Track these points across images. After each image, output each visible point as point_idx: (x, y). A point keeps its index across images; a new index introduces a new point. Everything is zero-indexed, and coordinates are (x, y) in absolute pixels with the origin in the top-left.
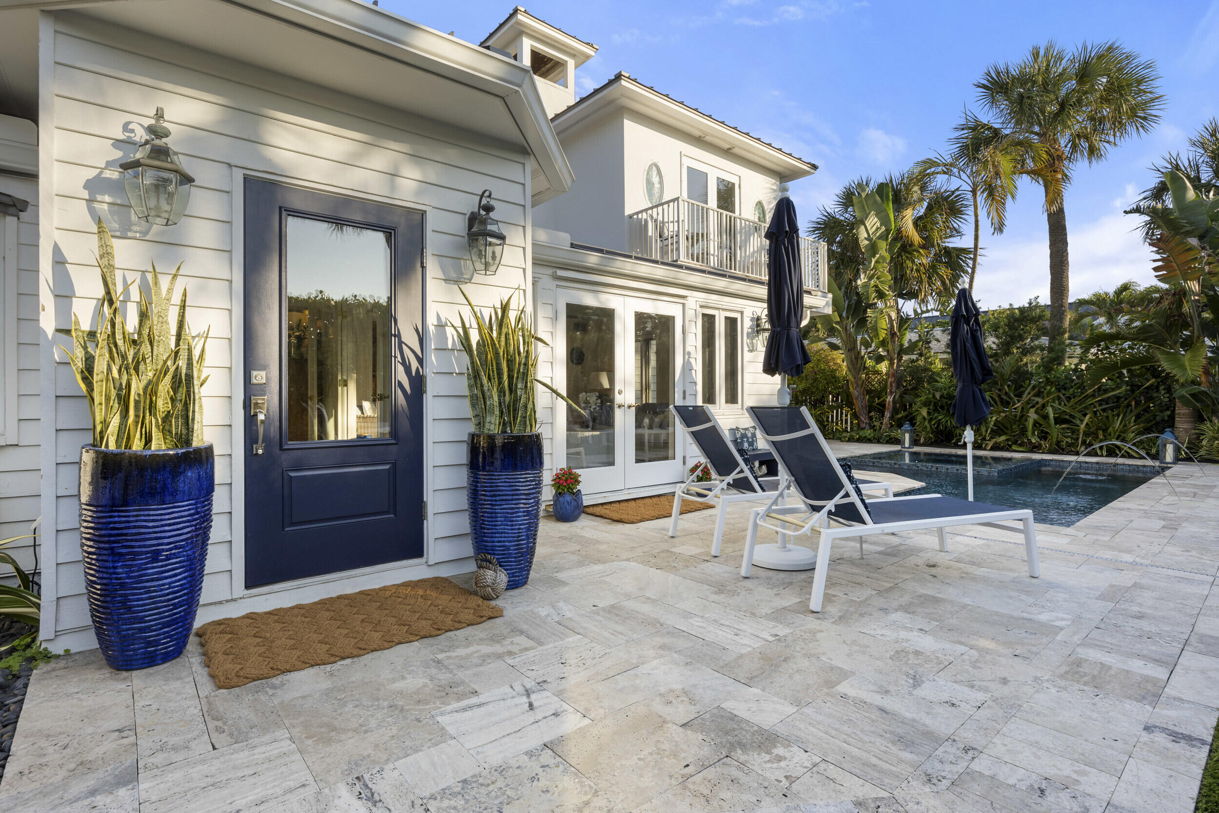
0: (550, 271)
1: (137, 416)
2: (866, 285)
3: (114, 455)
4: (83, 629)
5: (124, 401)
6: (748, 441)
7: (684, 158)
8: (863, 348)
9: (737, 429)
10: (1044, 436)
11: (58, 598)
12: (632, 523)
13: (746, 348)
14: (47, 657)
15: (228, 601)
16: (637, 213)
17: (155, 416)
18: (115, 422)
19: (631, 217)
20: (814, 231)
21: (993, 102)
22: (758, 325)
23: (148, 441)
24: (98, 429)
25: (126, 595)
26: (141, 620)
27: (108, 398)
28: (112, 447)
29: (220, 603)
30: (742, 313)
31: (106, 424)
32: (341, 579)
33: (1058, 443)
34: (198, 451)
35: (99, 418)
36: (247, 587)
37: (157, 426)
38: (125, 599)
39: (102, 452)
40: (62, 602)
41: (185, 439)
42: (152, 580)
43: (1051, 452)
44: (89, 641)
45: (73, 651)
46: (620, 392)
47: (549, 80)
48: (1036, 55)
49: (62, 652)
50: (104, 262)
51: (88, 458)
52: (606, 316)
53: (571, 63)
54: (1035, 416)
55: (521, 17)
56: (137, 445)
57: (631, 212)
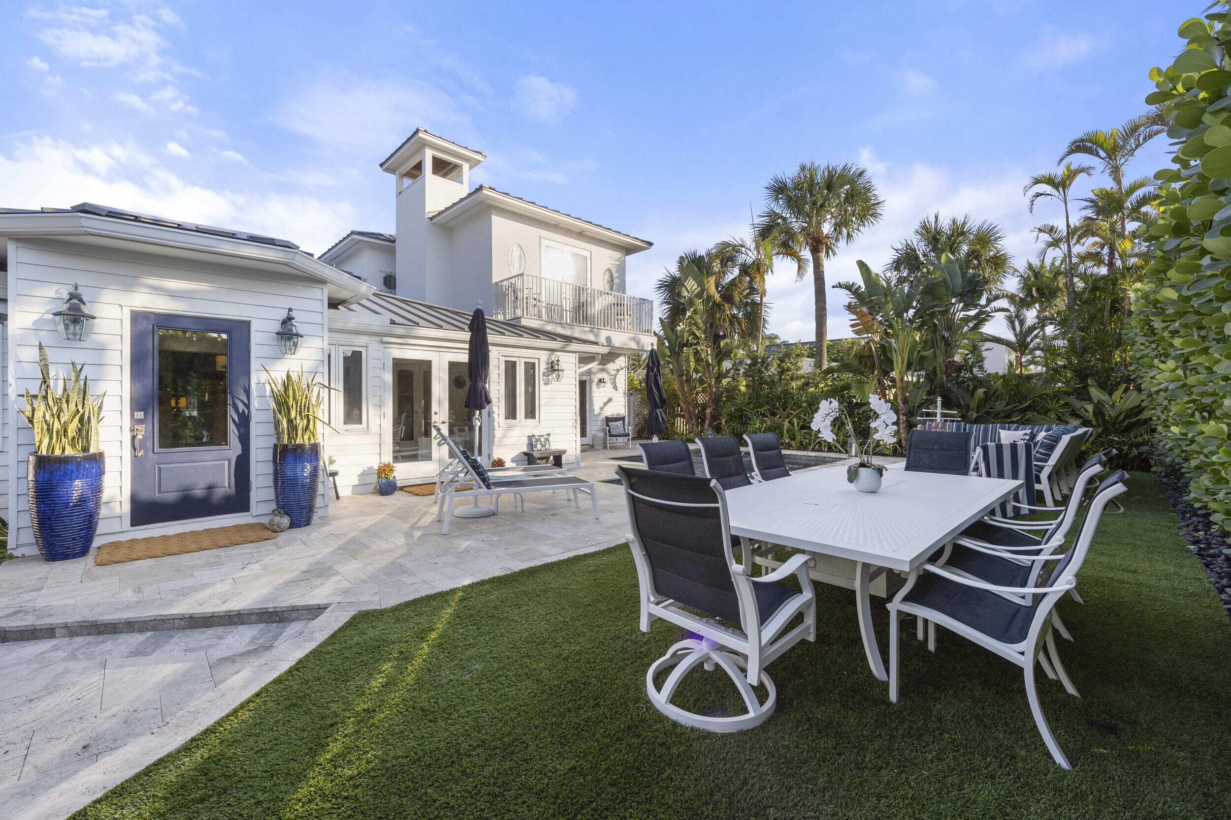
0: (378, 338)
1: (58, 438)
2: (683, 331)
3: (44, 457)
4: (31, 544)
5: (50, 430)
6: (541, 443)
7: (543, 240)
8: (694, 374)
9: (534, 436)
10: (793, 438)
11: (18, 528)
12: (424, 495)
13: (542, 382)
14: (11, 557)
15: (119, 533)
16: (501, 282)
17: (68, 438)
18: (46, 441)
19: (497, 283)
20: (661, 287)
21: (777, 199)
22: (552, 367)
23: (64, 450)
24: (37, 445)
25: (51, 524)
26: (59, 536)
27: (42, 430)
28: (44, 453)
29: (115, 533)
30: (539, 359)
31: (41, 442)
32: (194, 522)
33: (801, 443)
34: (94, 455)
35: (37, 439)
36: (132, 525)
37: (69, 443)
38: (51, 526)
39: (39, 456)
40: (20, 530)
41: (85, 449)
42: (66, 517)
43: (798, 449)
44: (35, 551)
45: (26, 555)
46: (436, 413)
47: (449, 179)
48: (803, 168)
49: (20, 556)
50: (43, 363)
51: (32, 459)
52: (425, 367)
53: (466, 166)
54: (788, 424)
55: (421, 135)
56: (58, 452)
57: (497, 281)
